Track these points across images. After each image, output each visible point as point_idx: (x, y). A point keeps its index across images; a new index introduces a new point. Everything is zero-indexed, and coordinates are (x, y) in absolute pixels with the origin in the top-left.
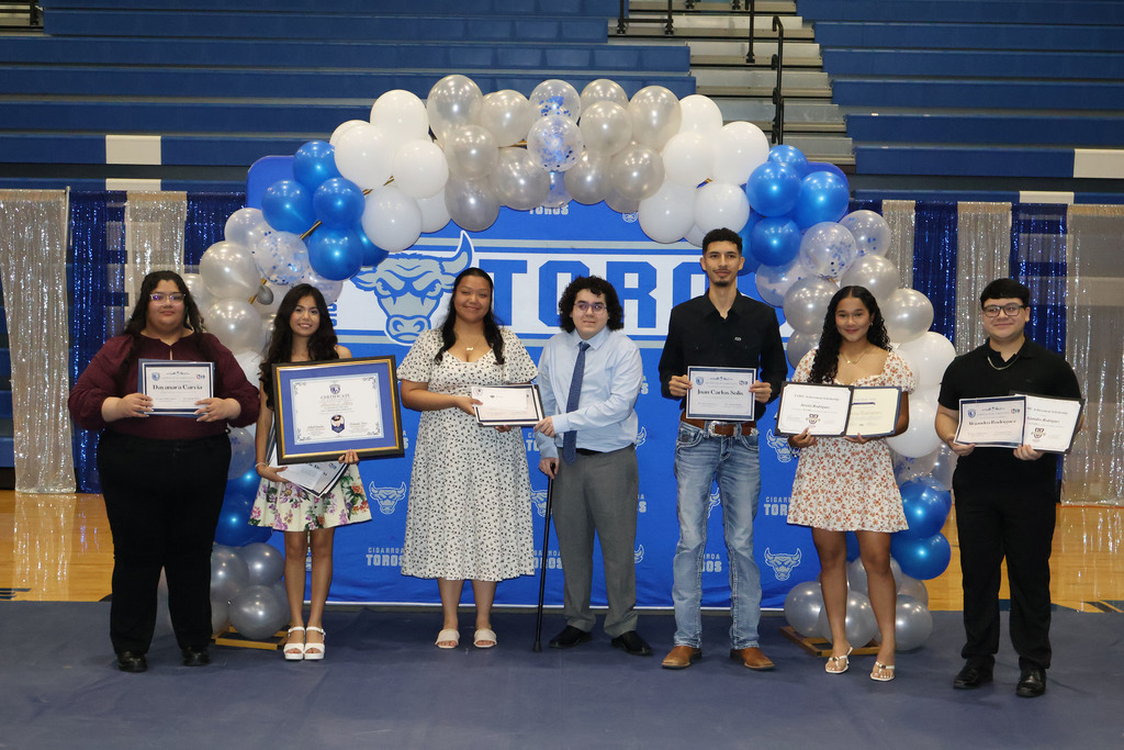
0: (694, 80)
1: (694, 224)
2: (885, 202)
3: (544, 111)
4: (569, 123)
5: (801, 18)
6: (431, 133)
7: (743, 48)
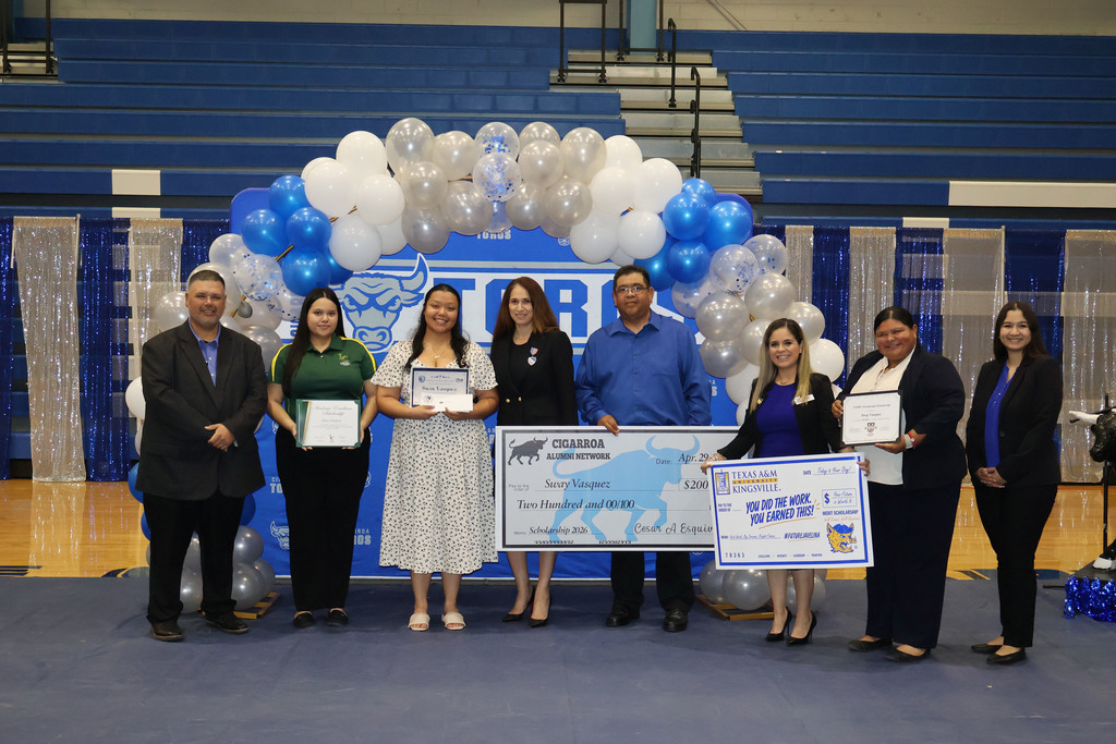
0: (624, 122)
1: (618, 247)
2: (787, 227)
3: (487, 149)
4: (509, 160)
5: (715, 69)
6: (389, 168)
7: (666, 95)
